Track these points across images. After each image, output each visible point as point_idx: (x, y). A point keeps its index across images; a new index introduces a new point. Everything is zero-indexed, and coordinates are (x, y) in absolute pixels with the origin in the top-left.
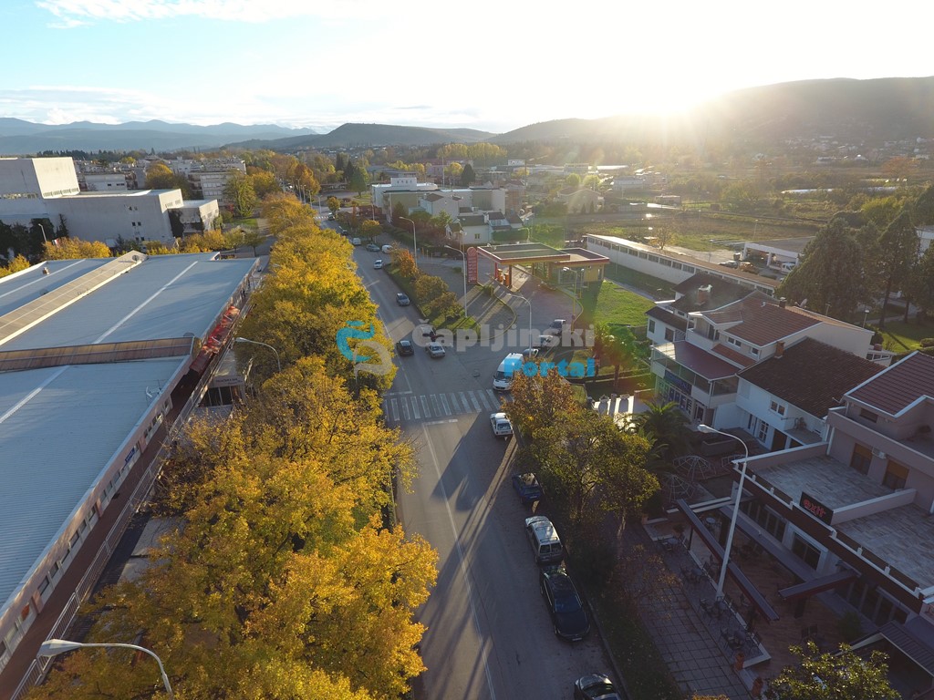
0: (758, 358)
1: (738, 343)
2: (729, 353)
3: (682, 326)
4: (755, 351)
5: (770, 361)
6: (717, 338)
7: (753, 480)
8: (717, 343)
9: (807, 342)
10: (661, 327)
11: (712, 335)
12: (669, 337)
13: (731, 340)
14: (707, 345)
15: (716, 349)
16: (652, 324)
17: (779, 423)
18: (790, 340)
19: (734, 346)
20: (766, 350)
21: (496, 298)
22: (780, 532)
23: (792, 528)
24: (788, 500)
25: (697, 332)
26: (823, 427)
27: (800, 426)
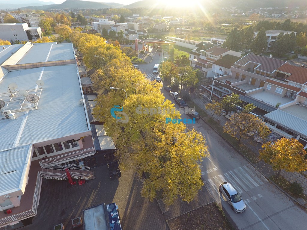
0: (216, 59)
1: (212, 57)
2: (210, 59)
3: (198, 55)
5: (219, 60)
6: (207, 56)
8: (207, 57)
9: (227, 55)
10: (193, 56)
11: (206, 55)
12: (195, 58)
13: (210, 56)
14: (204, 58)
15: (207, 59)
16: (191, 56)
17: (221, 73)
18: (224, 54)
20: (218, 57)
21: (145, 54)
22: (222, 89)
23: (224, 88)
24: (223, 83)
25: (202, 55)
26: (230, 72)
27: (226, 73)
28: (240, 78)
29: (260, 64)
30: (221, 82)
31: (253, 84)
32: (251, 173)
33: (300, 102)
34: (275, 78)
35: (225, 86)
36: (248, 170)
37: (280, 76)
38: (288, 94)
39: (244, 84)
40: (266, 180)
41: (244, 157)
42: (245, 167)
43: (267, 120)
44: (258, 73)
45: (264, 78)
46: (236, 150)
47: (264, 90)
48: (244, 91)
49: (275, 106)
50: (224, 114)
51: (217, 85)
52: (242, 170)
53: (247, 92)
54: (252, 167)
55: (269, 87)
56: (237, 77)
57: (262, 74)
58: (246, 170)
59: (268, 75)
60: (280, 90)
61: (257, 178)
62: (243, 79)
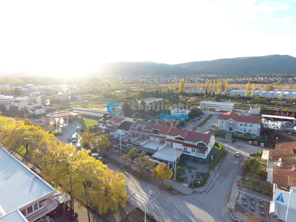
0: (119, 125)
2: (114, 126)
3: (105, 123)
4: (118, 124)
5: (120, 125)
6: (112, 124)
7: (122, 140)
9: (125, 122)
10: (101, 124)
11: (111, 123)
12: (103, 126)
13: (114, 124)
14: (110, 125)
15: (112, 126)
16: (99, 124)
17: (123, 134)
18: (123, 122)
19: (115, 124)
20: (120, 124)
21: (58, 126)
22: (126, 145)
23: (128, 144)
24: (126, 141)
25: (108, 123)
26: (129, 132)
27: (126, 134)
28: (136, 135)
29: (145, 126)
30: (125, 141)
31: (143, 138)
32: (151, 188)
33: (168, 144)
34: (154, 133)
35: (128, 143)
36: (149, 187)
37: (156, 132)
38: (162, 141)
39: (139, 139)
40: (158, 189)
41: (146, 182)
42: (148, 186)
43: (154, 159)
44: (144, 131)
45: (148, 134)
46: (142, 179)
47: (150, 141)
48: (139, 144)
49: (156, 149)
50: (131, 161)
51: (123, 143)
52: (146, 188)
53: (141, 144)
54: (151, 185)
55: (152, 139)
56: (134, 135)
57: (147, 132)
58: (148, 188)
59: (150, 132)
60: (157, 140)
61: (154, 189)
62: (137, 136)
